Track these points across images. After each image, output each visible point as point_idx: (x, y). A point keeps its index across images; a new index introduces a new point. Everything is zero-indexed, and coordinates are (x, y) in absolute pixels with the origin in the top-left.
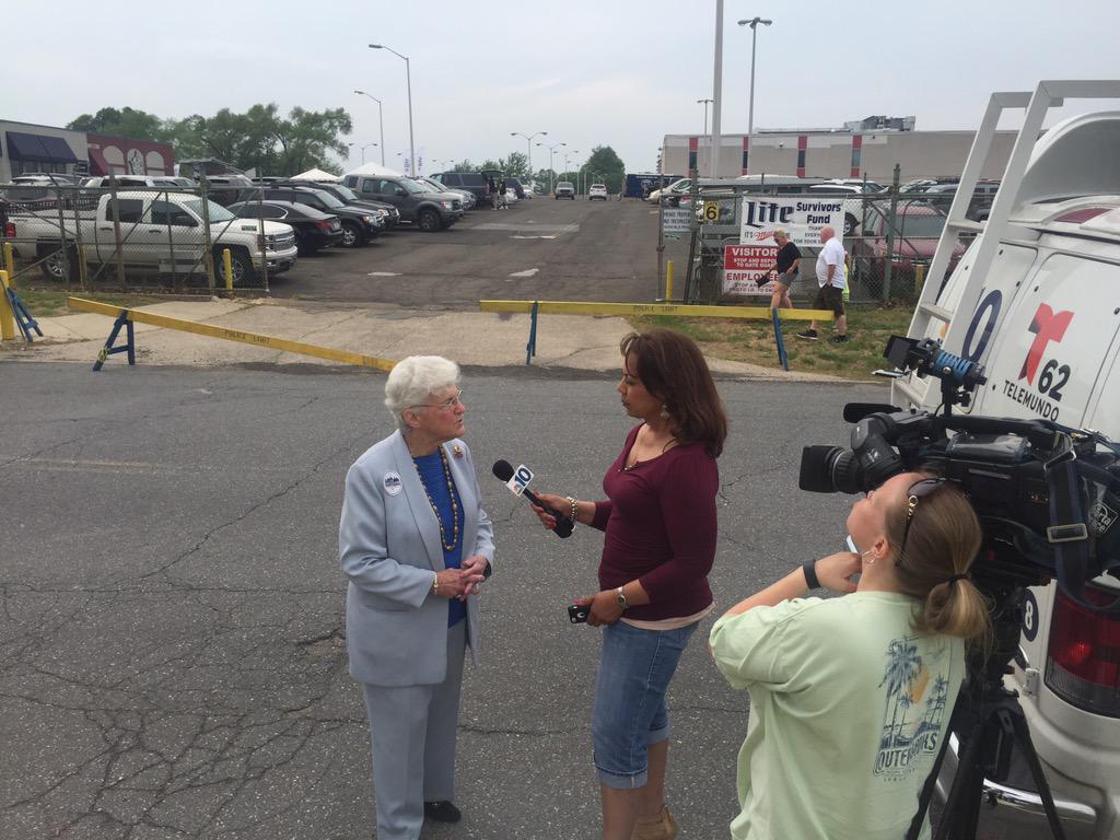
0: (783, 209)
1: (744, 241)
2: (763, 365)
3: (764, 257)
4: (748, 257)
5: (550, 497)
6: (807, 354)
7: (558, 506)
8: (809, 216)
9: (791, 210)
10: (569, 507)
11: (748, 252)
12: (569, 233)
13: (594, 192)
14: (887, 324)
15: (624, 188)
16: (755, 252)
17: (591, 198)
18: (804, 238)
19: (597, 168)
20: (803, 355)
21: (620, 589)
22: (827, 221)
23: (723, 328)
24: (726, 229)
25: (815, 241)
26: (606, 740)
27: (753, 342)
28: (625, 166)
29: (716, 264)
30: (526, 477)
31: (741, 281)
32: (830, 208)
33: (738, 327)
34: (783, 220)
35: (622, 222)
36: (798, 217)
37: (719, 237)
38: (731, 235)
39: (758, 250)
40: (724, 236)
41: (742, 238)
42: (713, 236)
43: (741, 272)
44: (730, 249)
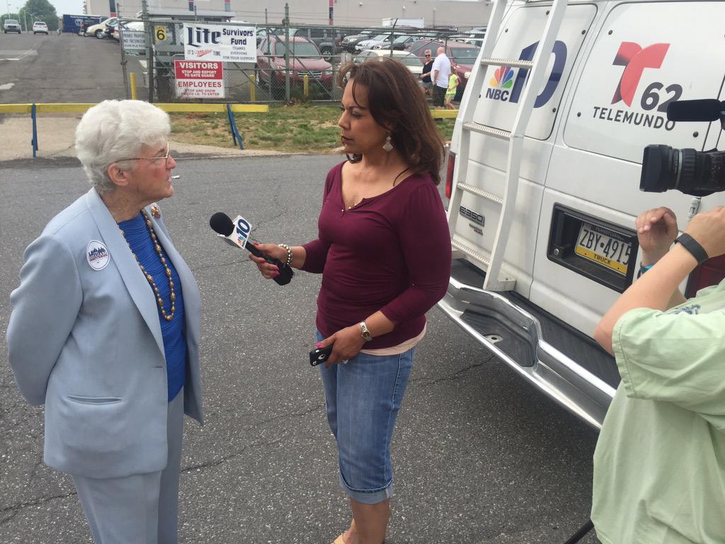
0: (213, 34)
1: (188, 57)
2: (224, 147)
3: (204, 70)
4: (193, 69)
5: (269, 246)
6: (251, 137)
7: (276, 254)
8: (232, 39)
9: (219, 34)
10: (286, 255)
11: (191, 66)
12: (30, 56)
13: (37, 28)
14: (295, 115)
15: (61, 25)
16: (197, 65)
17: (35, 33)
18: (230, 55)
19: (33, 11)
20: (248, 138)
21: (362, 324)
22: (244, 42)
23: (184, 123)
24: (173, 48)
25: (238, 58)
26: (361, 465)
27: (210, 131)
28: (57, 10)
29: (169, 75)
30: (246, 228)
31: (190, 88)
32: (246, 33)
33: (195, 121)
34: (214, 41)
35: (73, 49)
36: (225, 39)
37: (168, 53)
38: (177, 53)
39: (199, 64)
40: (172, 54)
41: (186, 54)
42: (164, 54)
43: (188, 80)
44: (178, 64)
